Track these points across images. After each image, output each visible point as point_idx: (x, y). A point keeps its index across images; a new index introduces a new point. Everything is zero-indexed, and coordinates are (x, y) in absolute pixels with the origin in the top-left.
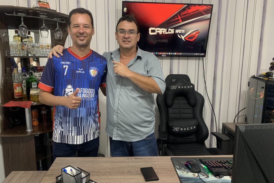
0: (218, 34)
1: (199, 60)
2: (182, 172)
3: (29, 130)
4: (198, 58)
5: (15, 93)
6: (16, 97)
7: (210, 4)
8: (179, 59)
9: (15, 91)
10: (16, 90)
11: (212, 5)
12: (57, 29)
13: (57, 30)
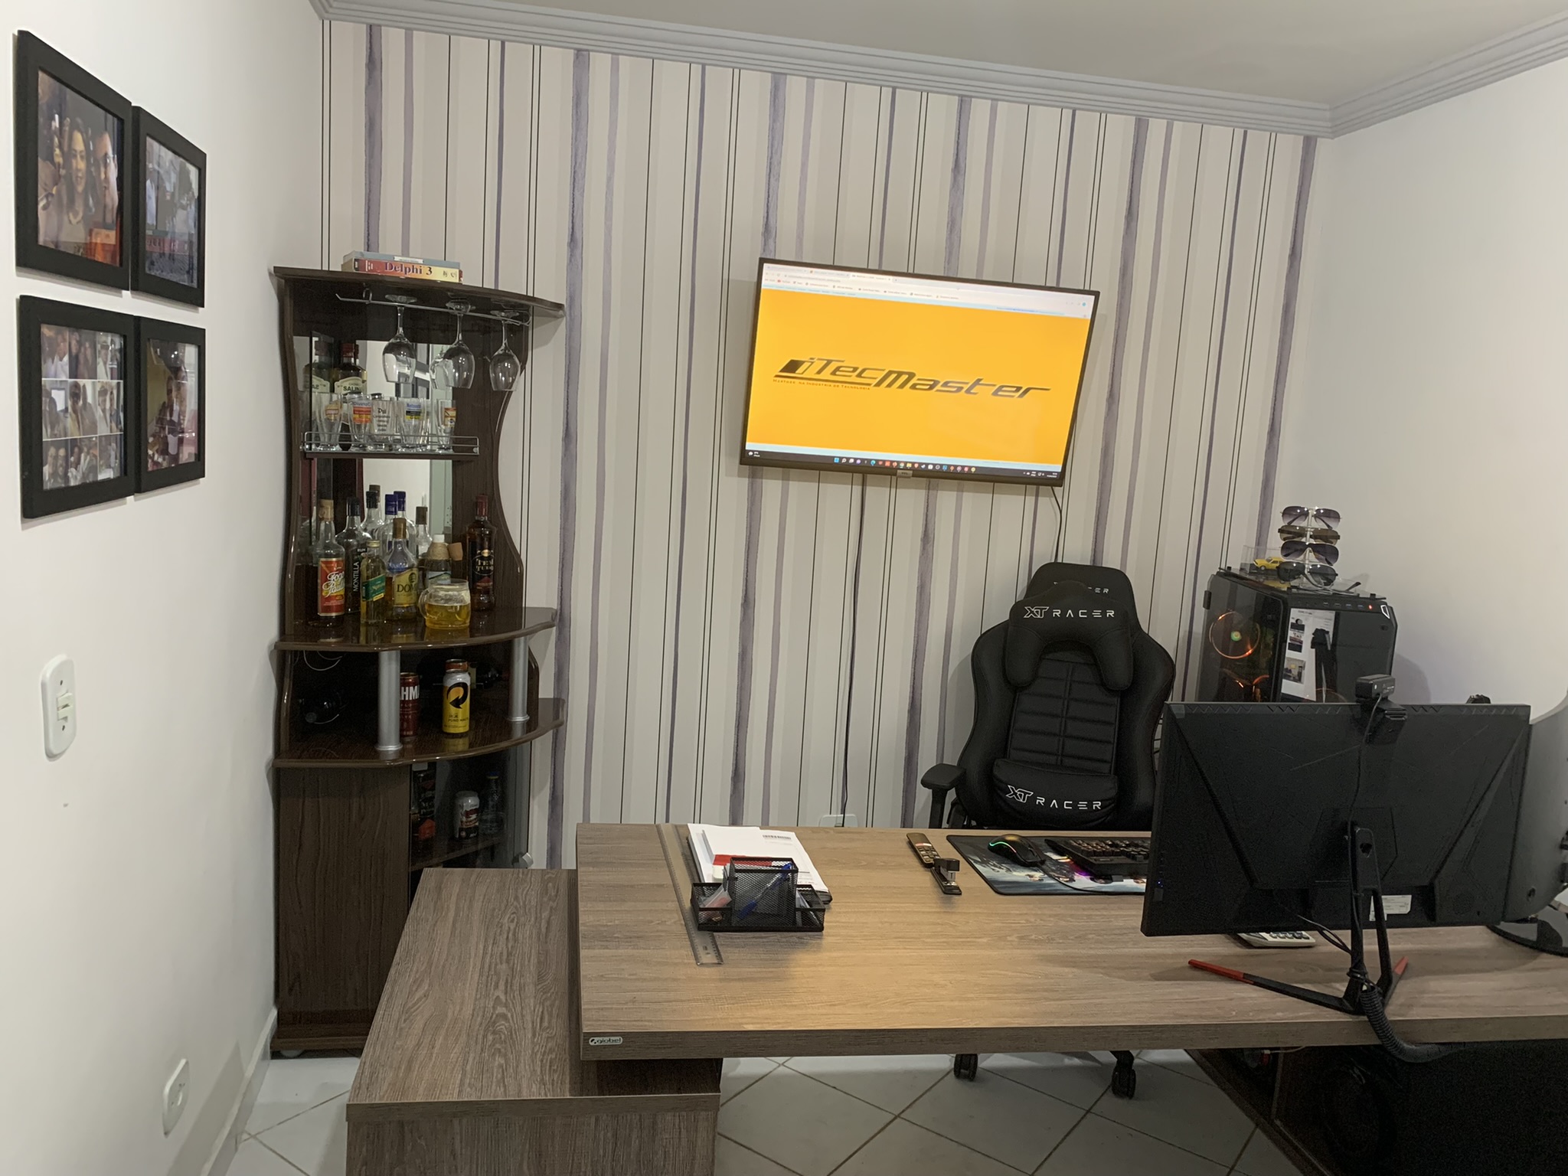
0: (1113, 398)
1: (1037, 496)
2: (993, 870)
3: (390, 747)
4: (1032, 488)
5: (322, 596)
6: (323, 612)
7: (1087, 288)
8: (960, 490)
9: (322, 590)
10: (328, 585)
11: (1097, 294)
12: (500, 352)
13: (499, 355)
